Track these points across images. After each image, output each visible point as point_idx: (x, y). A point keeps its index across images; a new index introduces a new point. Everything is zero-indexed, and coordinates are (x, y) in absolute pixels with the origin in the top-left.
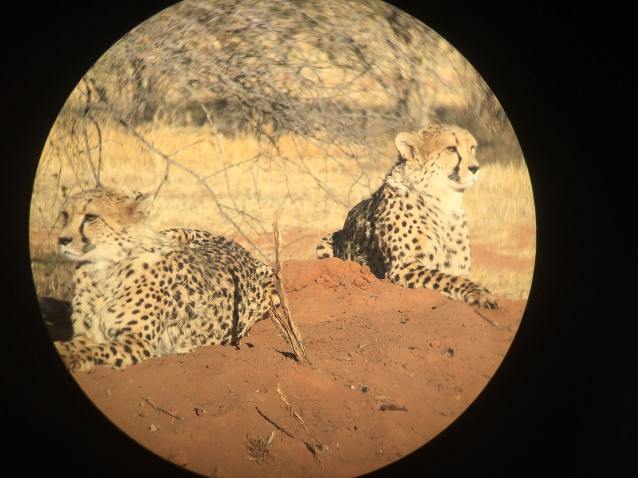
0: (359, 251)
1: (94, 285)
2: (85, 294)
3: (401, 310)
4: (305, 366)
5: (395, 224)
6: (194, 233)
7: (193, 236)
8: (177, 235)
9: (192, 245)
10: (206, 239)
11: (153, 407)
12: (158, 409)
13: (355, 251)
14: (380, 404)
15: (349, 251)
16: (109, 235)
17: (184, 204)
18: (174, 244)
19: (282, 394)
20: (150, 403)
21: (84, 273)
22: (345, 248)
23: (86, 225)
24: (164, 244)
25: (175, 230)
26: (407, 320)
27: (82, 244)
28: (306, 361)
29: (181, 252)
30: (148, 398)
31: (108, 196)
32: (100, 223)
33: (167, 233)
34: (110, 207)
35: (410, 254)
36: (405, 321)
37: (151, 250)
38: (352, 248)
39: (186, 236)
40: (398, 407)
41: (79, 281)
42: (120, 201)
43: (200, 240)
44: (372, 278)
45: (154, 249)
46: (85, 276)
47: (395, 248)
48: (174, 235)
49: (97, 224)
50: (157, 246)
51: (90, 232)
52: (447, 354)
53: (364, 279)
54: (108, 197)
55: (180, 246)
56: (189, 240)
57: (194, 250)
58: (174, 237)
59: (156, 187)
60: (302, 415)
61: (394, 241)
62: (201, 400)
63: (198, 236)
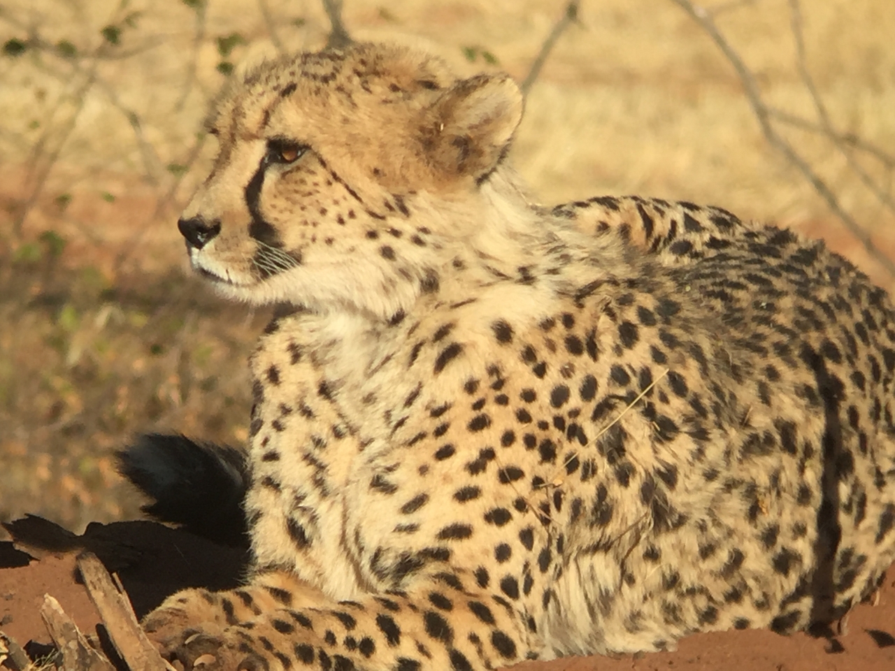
1: (325, 390)
2: (295, 422)
6: (678, 215)
7: (674, 224)
8: (615, 220)
9: (667, 259)
10: (718, 236)
16: (346, 218)
17: (630, 108)
18: (606, 254)
21: (293, 347)
23: (271, 177)
24: (571, 252)
25: (609, 203)
27: (250, 245)
29: (632, 283)
31: (359, 74)
32: (313, 173)
33: (579, 210)
34: (352, 117)
37: (518, 276)
39: (649, 224)
41: (273, 375)
42: (400, 94)
43: (698, 241)
45: (533, 273)
46: (296, 358)
48: (603, 218)
49: (302, 175)
50: (546, 262)
51: (281, 203)
54: (356, 80)
55: (629, 259)
56: (657, 241)
57: (675, 274)
58: (604, 227)
59: (531, 45)
63: (692, 225)
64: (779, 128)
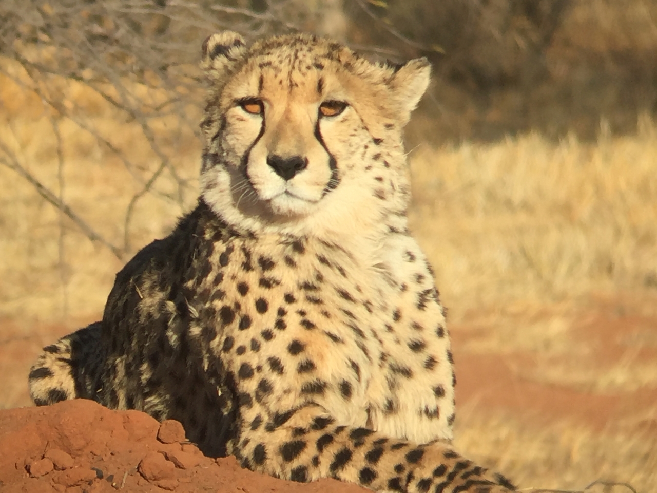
0: (150, 382)
5: (238, 306)
13: (139, 383)
15: (120, 383)
22: (108, 376)
35: (286, 387)
38: (129, 373)
44: (191, 455)
47: (246, 371)
53: (167, 458)
61: (241, 351)
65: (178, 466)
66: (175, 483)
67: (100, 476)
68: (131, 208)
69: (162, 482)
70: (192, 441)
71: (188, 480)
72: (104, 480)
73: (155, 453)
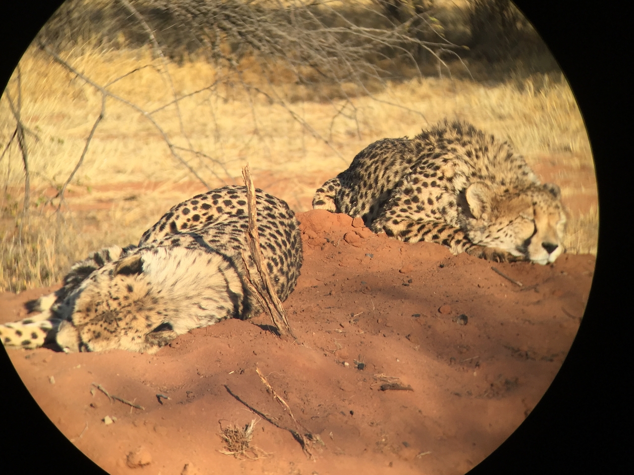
3: (402, 271)
4: (288, 341)
11: (106, 395)
12: (113, 398)
14: (380, 383)
19: (262, 375)
20: (102, 391)
26: (410, 281)
28: (290, 336)
30: (100, 385)
36: (408, 283)
40: (402, 385)
44: (365, 231)
52: (460, 322)
53: (356, 234)
59: (89, 127)
60: (287, 399)
62: (165, 385)
64: (176, 151)
65: (361, 237)
66: (360, 244)
67: (328, 242)
68: (332, 123)
69: (354, 244)
70: (367, 226)
71: (365, 243)
72: (330, 243)
73: (351, 231)
